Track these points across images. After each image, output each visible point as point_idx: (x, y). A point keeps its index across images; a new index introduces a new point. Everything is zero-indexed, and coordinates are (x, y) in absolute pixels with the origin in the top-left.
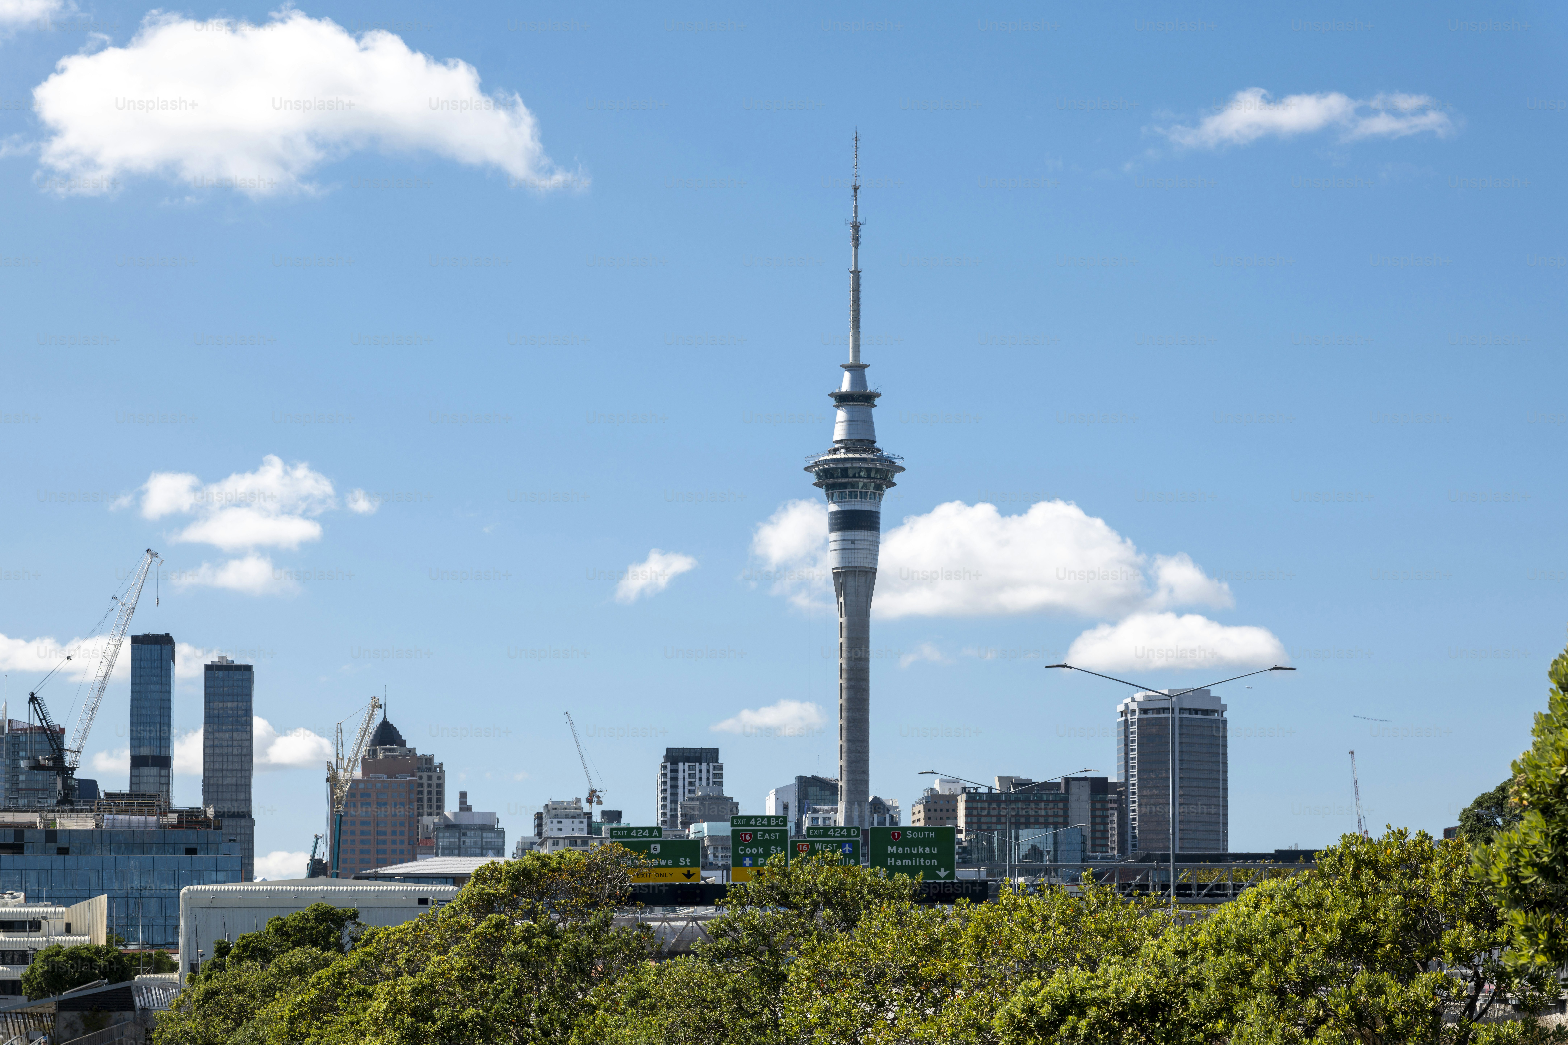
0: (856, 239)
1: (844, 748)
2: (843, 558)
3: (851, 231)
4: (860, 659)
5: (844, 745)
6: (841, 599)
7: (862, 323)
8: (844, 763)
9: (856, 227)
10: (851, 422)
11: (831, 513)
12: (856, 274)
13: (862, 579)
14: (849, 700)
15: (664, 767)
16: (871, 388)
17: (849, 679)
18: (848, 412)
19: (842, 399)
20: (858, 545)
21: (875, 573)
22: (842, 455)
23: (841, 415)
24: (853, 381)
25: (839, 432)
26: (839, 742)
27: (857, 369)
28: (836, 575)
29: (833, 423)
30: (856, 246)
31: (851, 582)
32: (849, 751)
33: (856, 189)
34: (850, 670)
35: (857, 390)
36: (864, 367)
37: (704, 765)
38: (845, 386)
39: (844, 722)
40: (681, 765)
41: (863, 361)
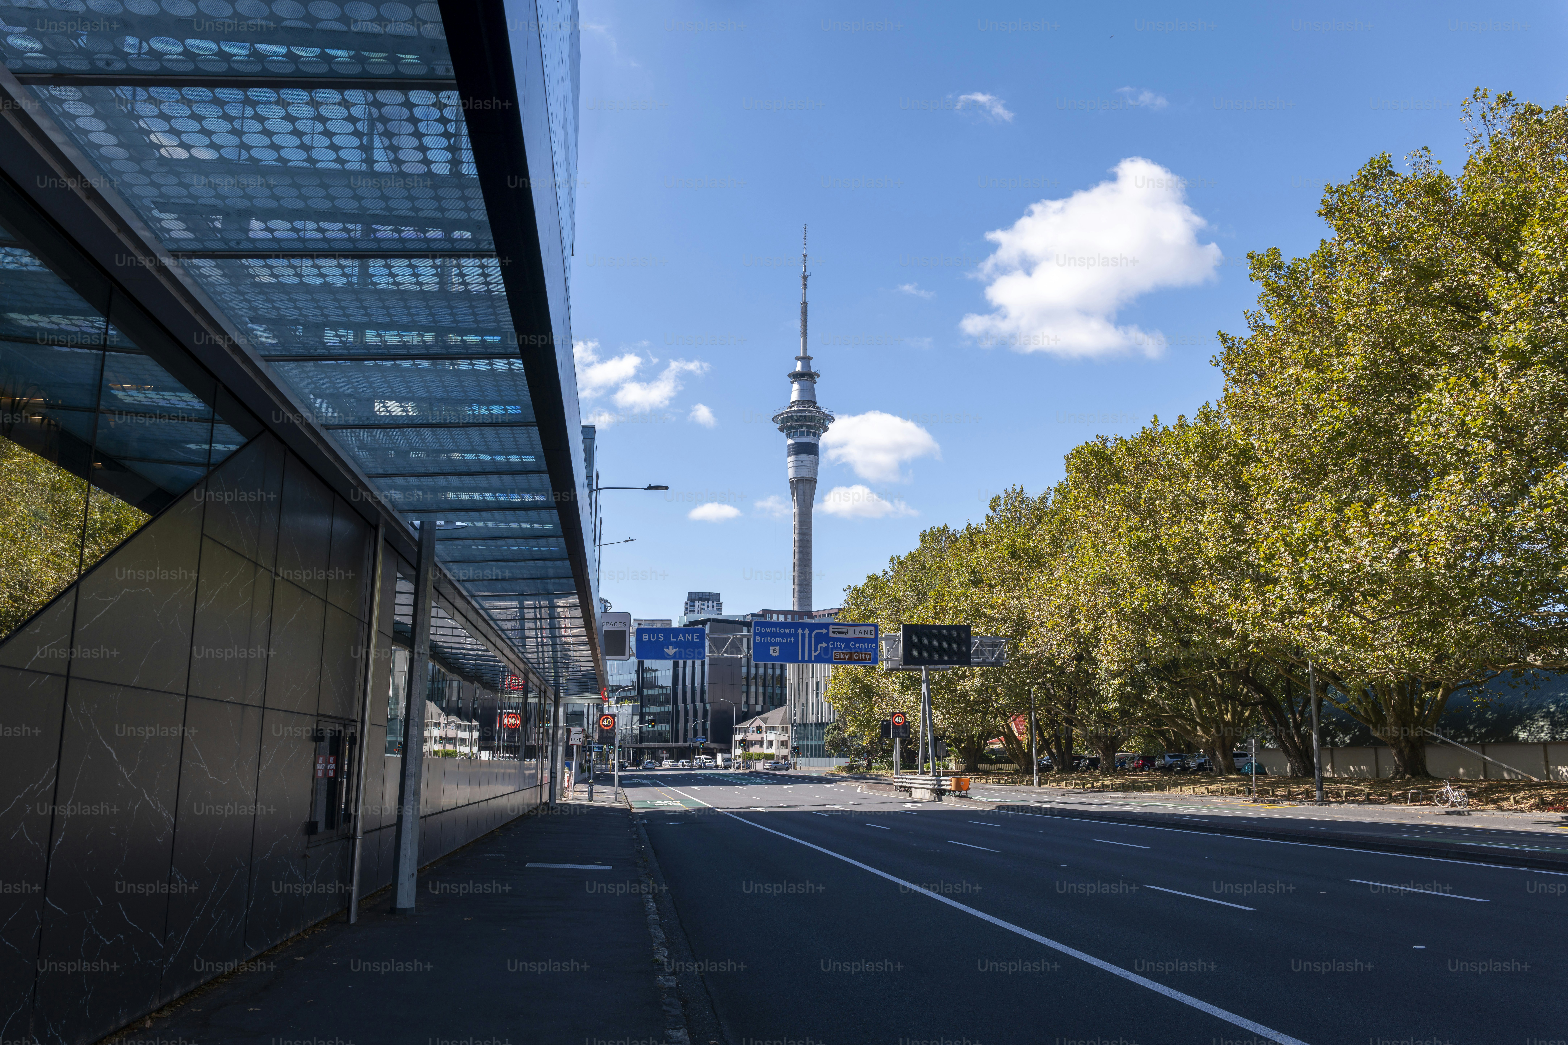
0: (805, 284)
1: (796, 590)
2: (796, 472)
3: (802, 280)
4: (806, 534)
5: (797, 588)
6: (795, 498)
7: (808, 333)
8: (796, 600)
9: (805, 278)
10: (802, 390)
11: (789, 445)
12: (805, 304)
13: (808, 485)
14: (800, 559)
15: (686, 604)
16: (813, 370)
17: (799, 547)
18: (799, 384)
19: (796, 377)
20: (805, 463)
21: (816, 482)
22: (795, 408)
23: (796, 386)
24: (803, 366)
25: (795, 396)
26: (793, 586)
27: (806, 359)
28: (792, 483)
29: (790, 391)
30: (805, 289)
31: (801, 486)
32: (799, 591)
33: (805, 256)
34: (800, 541)
35: (806, 371)
36: (810, 359)
37: (711, 603)
38: (799, 367)
39: (796, 574)
40: (696, 602)
41: (809, 354)
